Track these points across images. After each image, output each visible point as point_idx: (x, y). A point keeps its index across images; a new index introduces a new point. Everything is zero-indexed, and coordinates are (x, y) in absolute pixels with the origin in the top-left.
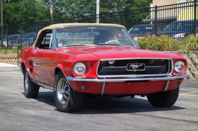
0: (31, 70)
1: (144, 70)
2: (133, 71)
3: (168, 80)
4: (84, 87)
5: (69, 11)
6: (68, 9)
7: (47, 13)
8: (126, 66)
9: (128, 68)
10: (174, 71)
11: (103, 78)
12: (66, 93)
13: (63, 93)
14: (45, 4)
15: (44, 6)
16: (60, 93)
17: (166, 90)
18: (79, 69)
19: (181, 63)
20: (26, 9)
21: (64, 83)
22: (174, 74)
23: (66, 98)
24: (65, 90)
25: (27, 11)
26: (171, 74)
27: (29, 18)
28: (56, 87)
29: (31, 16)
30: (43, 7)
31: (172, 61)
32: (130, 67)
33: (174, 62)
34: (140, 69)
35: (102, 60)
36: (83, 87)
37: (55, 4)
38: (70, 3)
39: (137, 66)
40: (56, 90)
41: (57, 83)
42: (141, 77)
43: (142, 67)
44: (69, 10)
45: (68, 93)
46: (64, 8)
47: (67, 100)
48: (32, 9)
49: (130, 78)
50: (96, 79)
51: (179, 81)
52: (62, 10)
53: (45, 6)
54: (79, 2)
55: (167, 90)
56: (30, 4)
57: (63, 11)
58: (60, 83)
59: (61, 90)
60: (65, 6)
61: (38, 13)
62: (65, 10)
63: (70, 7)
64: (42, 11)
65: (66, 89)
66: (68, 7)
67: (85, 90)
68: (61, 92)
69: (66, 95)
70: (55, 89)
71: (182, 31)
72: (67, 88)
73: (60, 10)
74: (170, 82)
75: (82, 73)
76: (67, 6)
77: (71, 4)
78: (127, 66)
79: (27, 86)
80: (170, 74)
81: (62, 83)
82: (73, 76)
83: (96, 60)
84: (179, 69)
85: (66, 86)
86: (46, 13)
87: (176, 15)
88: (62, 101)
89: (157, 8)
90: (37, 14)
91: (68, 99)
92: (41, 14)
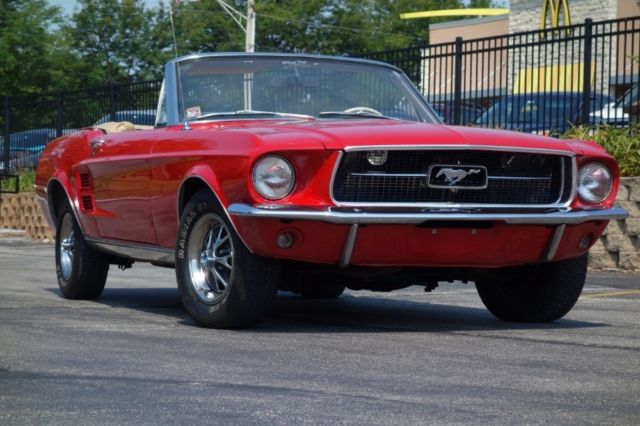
0: (87, 204)
1: (485, 187)
2: (448, 191)
3: (560, 225)
4: (287, 238)
5: (154, 72)
6: (150, 63)
7: (83, 74)
8: (426, 172)
9: (432, 177)
10: (579, 198)
11: (351, 210)
12: (221, 265)
13: (210, 264)
14: (76, 46)
15: (72, 52)
16: (200, 265)
17: (551, 256)
18: (271, 178)
19: (599, 172)
20: (15, 60)
21: (211, 233)
22: (579, 205)
23: (220, 282)
24: (218, 255)
25: (18, 67)
26: (571, 205)
27: (23, 89)
28: (186, 245)
29: (28, 82)
30: (69, 54)
31: (574, 161)
32: (437, 176)
33: (581, 166)
34: (469, 185)
35: (348, 148)
36: (281, 241)
37: (107, 45)
38: (157, 43)
39: (461, 174)
40: (186, 254)
41: (189, 232)
42: (473, 211)
43: (478, 179)
44: (152, 68)
45: (227, 265)
46: (136, 61)
47: (222, 287)
48: (35, 59)
49: (437, 211)
50: (327, 210)
51: (593, 230)
52: (130, 67)
53: (76, 51)
54: (188, 41)
55: (555, 257)
56: (27, 45)
57: (132, 72)
58: (198, 231)
59: (203, 255)
60: (141, 54)
61: (53, 72)
62: (141, 67)
63: (159, 56)
64: (66, 67)
65: (222, 250)
66: (149, 58)
67: (289, 247)
68: (203, 261)
69: (220, 272)
70: (181, 254)
71: (537, 123)
72: (225, 246)
73: (125, 68)
74: (565, 232)
75: (282, 193)
76: (149, 53)
77: (161, 47)
78: (430, 171)
79: (66, 259)
80: (567, 204)
81: (206, 231)
82: (251, 202)
83: (328, 148)
84: (592, 191)
85: (219, 241)
86: (80, 76)
87: (504, 86)
88: (206, 293)
89: (463, 45)
90: (49, 75)
91: (225, 284)
92: (62, 78)
